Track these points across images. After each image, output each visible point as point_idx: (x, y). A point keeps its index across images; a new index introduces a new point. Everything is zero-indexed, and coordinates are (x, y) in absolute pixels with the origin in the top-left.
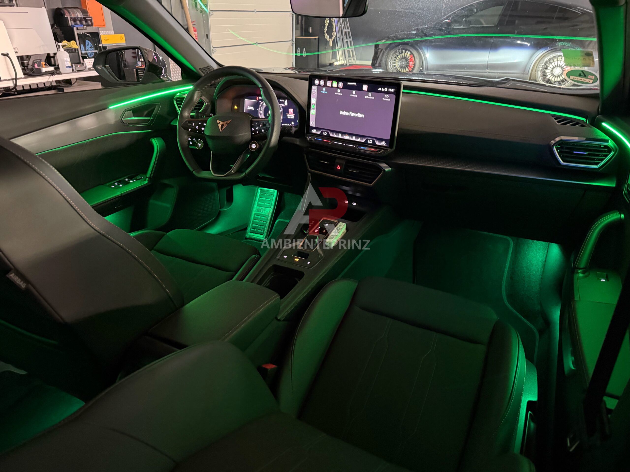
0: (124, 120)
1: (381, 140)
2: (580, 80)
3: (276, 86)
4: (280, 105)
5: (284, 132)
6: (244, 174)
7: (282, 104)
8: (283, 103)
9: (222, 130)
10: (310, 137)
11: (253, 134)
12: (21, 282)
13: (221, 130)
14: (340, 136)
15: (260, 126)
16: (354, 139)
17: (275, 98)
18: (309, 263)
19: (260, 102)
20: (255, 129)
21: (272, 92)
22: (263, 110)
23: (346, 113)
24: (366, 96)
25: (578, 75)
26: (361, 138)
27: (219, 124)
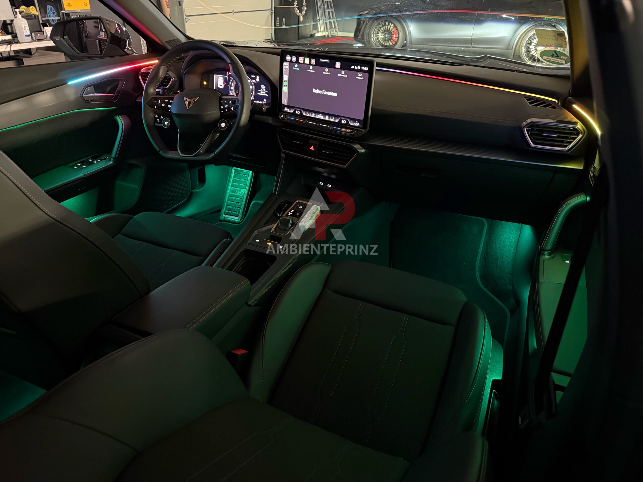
0: (85, 96)
1: (354, 120)
2: (554, 61)
3: (246, 61)
4: (251, 81)
5: (255, 110)
6: (213, 154)
7: (253, 80)
8: (255, 79)
9: (190, 107)
10: (282, 116)
11: (222, 112)
13: (188, 108)
14: (313, 115)
15: (229, 104)
16: (327, 118)
17: (244, 74)
19: (230, 77)
20: (224, 107)
21: (242, 69)
22: (234, 86)
23: (319, 91)
24: (339, 74)
25: (551, 55)
26: (335, 118)
27: (186, 101)
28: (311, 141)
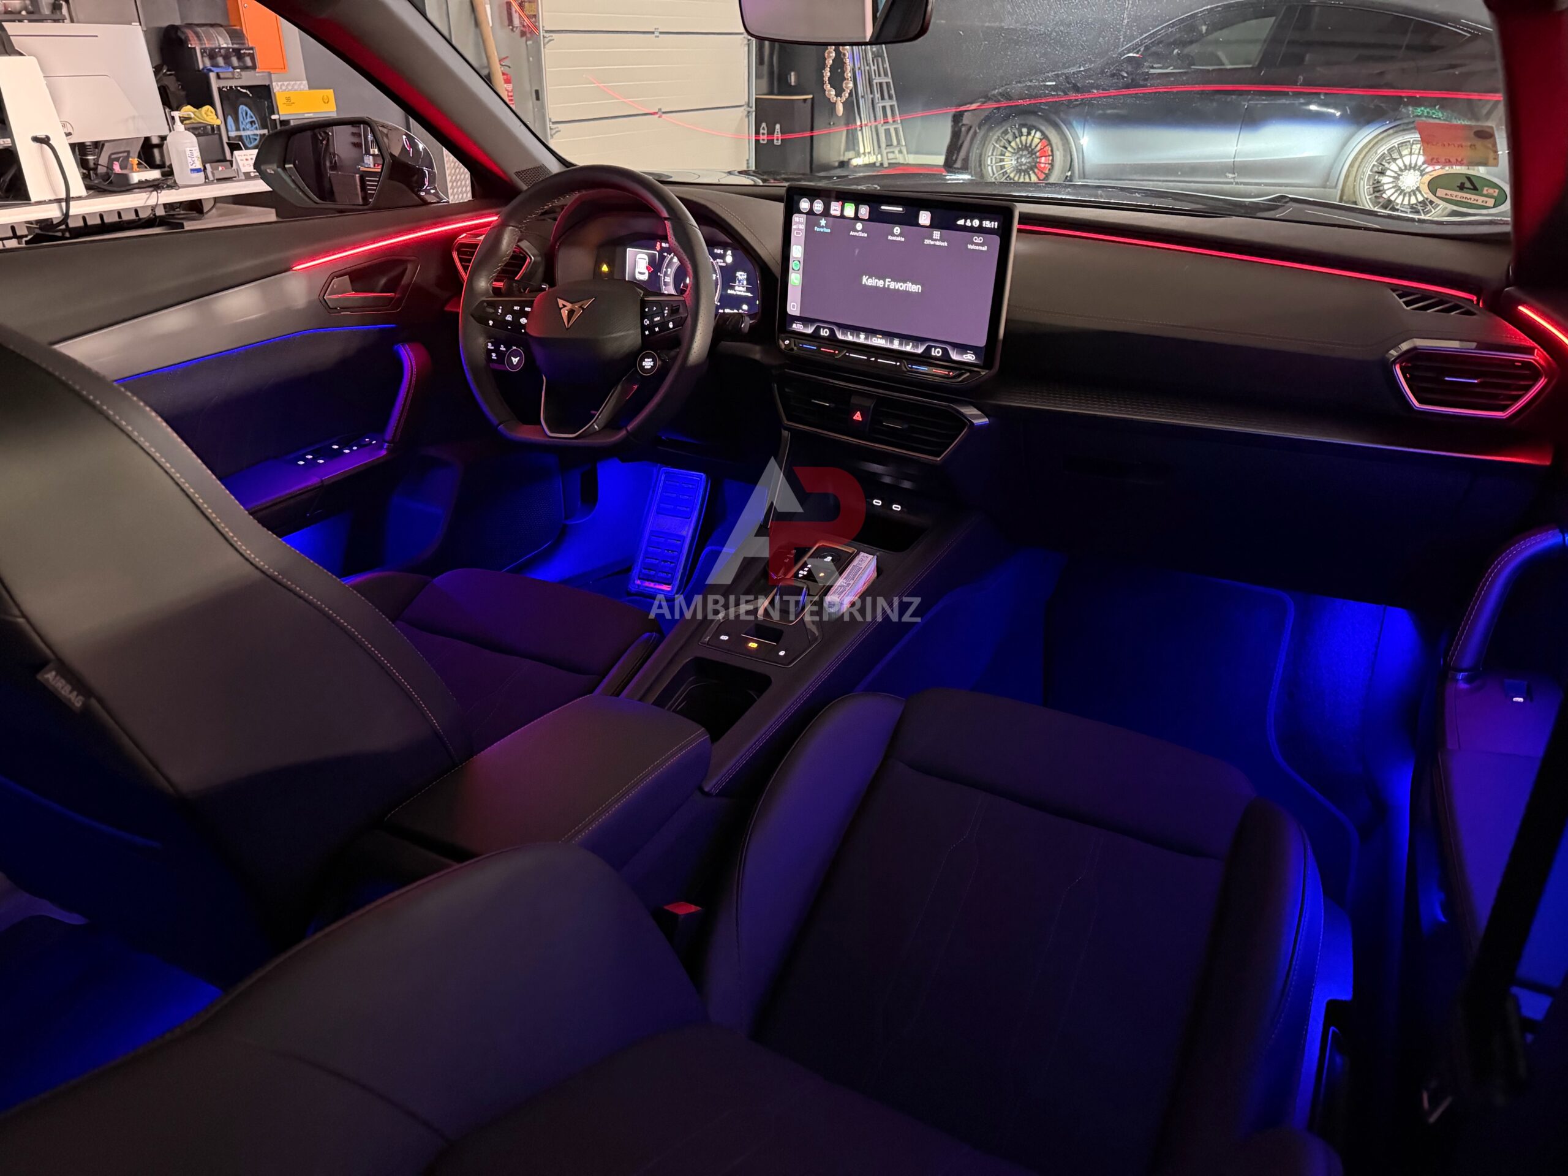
0: (329, 299)
1: (963, 348)
2: (1464, 200)
3: (704, 215)
4: (714, 262)
5: (723, 329)
6: (623, 433)
7: (718, 260)
8: (722, 257)
9: (571, 323)
10: (787, 342)
11: (647, 333)
12: (71, 692)
13: (568, 322)
14: (862, 339)
15: (664, 314)
16: (896, 345)
17: (701, 243)
18: (782, 653)
19: (665, 254)
20: (651, 320)
21: (695, 231)
22: (672, 275)
23: (877, 280)
24: (926, 240)
25: (1458, 187)
26: (915, 344)
27: (562, 308)
28: (854, 400)
